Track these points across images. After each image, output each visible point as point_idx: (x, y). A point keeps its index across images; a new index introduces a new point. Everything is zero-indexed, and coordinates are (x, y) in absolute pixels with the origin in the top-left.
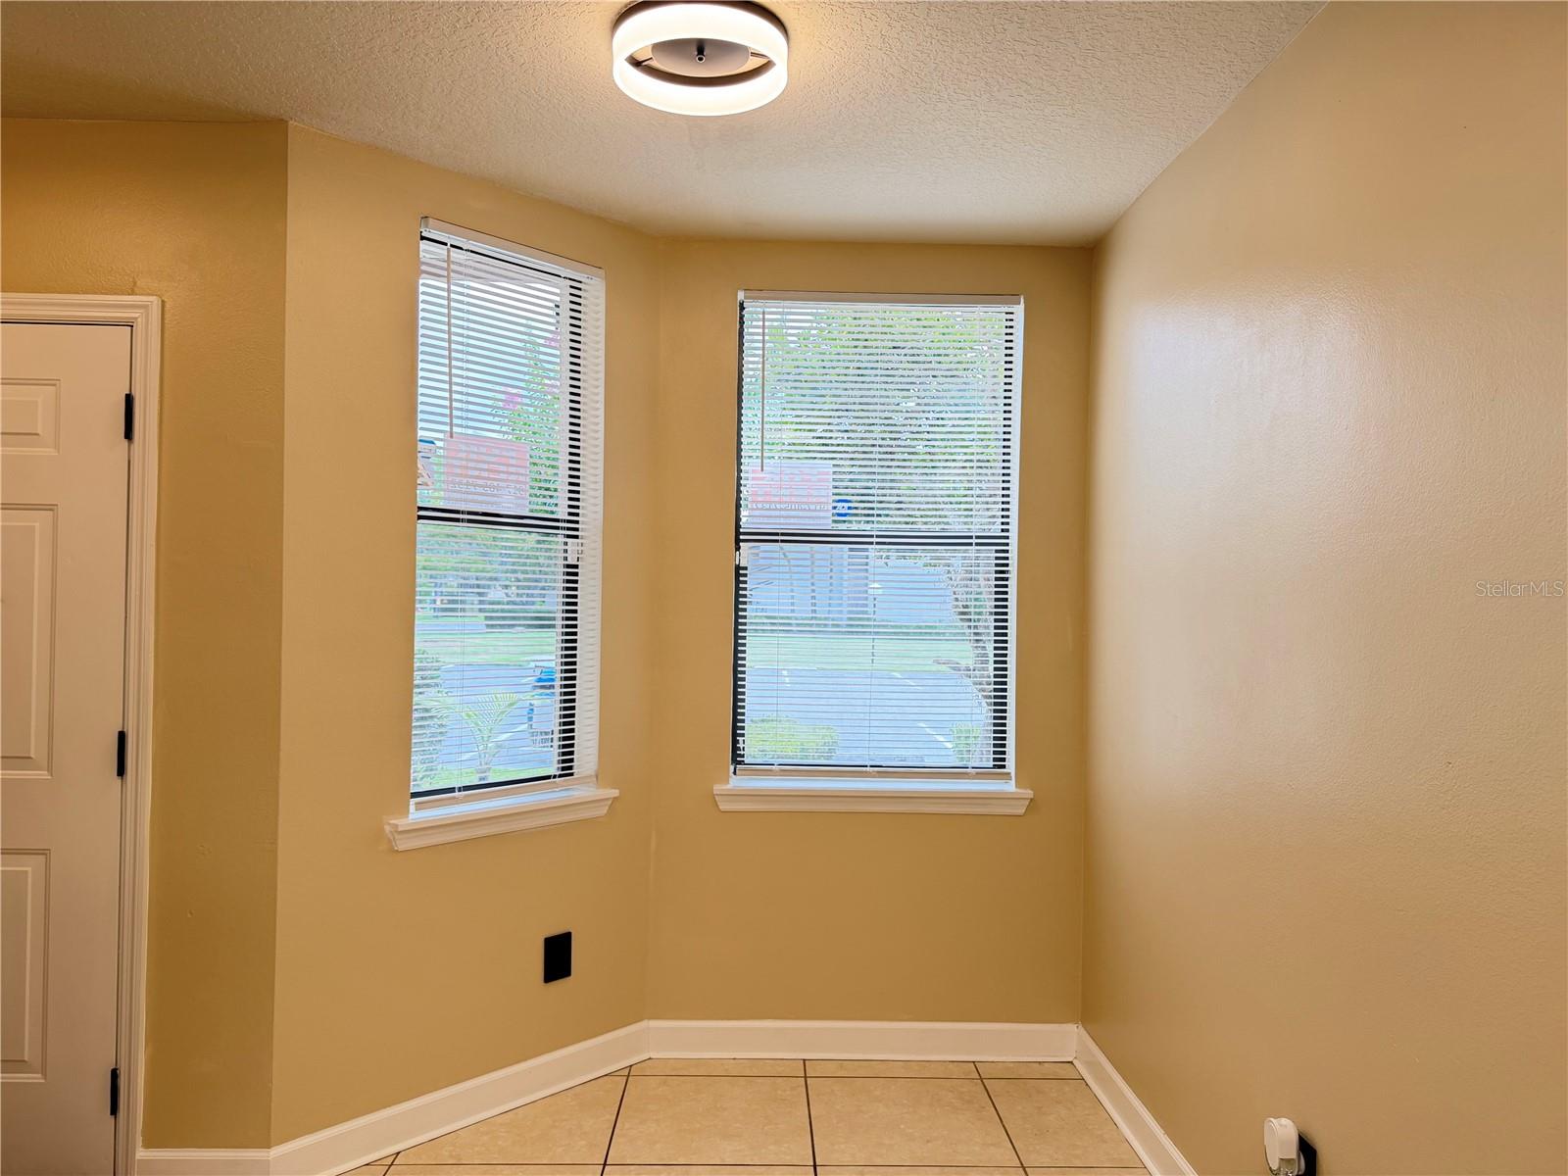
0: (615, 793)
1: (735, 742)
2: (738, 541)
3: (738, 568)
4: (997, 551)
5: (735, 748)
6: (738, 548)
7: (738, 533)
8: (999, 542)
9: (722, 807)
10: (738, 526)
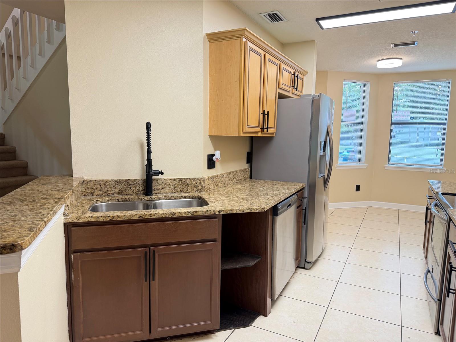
0: (368, 165)
1: (389, 158)
2: (391, 125)
3: (391, 129)
4: (444, 126)
5: (389, 159)
6: (391, 126)
7: (391, 123)
8: (444, 124)
9: (386, 169)
10: (391, 122)
